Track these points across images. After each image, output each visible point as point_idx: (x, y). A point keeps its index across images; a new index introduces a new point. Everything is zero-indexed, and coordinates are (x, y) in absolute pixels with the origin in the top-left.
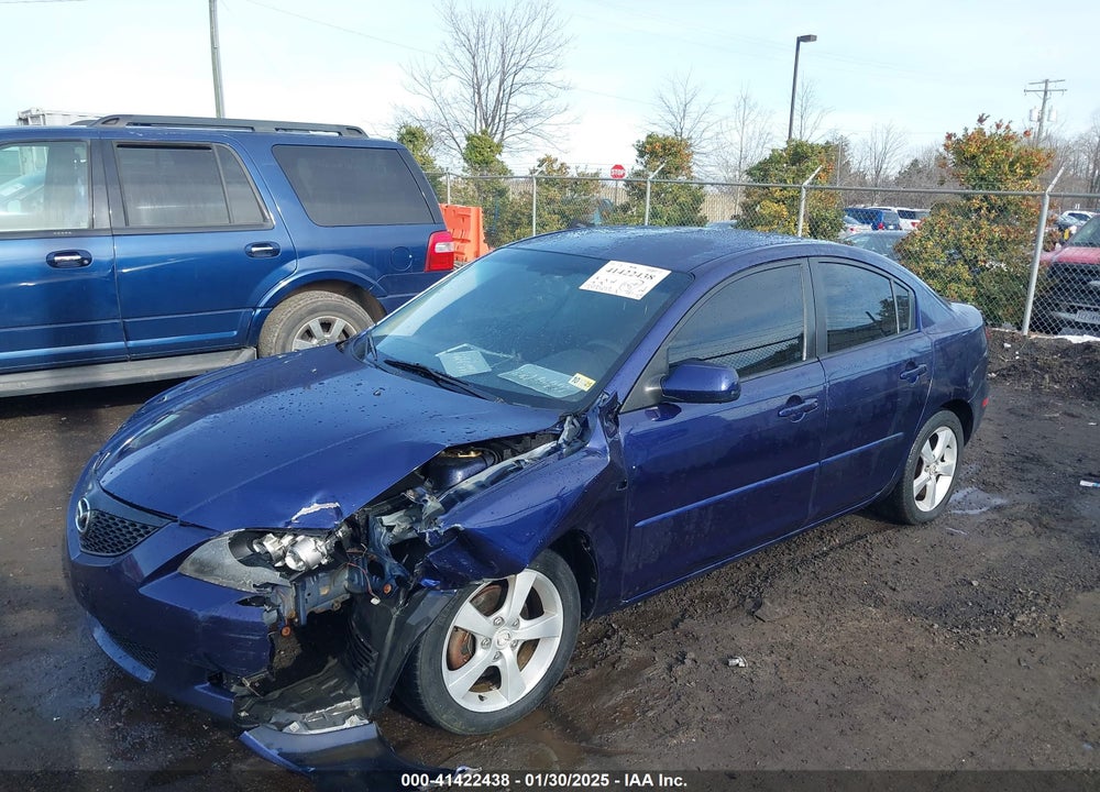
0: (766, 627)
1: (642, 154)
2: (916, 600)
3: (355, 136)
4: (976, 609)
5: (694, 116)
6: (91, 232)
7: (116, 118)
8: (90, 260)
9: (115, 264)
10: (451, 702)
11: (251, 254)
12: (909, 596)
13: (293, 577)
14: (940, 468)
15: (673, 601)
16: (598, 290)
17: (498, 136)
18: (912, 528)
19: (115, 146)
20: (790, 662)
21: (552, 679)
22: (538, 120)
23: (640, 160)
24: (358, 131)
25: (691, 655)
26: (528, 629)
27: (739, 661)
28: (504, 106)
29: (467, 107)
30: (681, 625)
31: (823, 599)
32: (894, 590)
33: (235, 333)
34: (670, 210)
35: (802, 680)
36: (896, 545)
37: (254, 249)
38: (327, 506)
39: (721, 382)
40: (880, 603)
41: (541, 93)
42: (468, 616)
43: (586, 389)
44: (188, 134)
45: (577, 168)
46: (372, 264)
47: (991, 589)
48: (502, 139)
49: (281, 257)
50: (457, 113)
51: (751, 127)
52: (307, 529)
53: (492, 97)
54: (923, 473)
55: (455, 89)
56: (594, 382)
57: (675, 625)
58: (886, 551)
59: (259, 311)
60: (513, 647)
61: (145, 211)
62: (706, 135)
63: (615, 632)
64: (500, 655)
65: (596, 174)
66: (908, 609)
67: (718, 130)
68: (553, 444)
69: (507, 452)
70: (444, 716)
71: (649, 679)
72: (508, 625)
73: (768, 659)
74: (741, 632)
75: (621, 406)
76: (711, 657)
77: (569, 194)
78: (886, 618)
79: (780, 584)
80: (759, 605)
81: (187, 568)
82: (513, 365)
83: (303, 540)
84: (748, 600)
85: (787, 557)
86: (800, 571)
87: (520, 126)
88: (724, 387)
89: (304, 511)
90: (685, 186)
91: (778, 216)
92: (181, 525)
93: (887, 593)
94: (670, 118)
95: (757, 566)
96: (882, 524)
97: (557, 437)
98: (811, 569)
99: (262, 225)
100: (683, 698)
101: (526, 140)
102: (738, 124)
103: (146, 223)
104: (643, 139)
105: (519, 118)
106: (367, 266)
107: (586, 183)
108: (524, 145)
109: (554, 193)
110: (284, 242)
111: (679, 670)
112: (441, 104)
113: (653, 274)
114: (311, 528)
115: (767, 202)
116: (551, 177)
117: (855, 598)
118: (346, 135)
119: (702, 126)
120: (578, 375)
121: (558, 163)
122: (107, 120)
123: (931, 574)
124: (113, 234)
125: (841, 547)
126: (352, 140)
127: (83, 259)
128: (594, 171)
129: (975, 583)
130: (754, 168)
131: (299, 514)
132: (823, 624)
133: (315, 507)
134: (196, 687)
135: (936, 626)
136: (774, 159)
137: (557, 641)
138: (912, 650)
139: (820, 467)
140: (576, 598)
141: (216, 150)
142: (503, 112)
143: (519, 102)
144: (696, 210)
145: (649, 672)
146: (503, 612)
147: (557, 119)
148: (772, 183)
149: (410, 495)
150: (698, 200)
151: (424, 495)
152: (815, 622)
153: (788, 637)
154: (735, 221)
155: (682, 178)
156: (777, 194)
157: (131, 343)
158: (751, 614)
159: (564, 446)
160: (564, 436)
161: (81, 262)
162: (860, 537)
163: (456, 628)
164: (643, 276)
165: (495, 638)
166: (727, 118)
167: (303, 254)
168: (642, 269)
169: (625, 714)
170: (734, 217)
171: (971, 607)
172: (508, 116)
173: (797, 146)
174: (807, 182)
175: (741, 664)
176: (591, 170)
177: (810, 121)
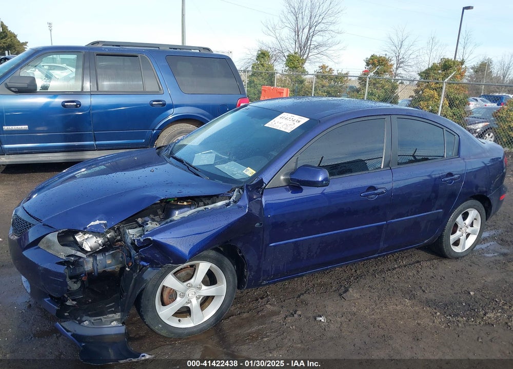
0: (345, 304)
1: (368, 64)
2: (434, 298)
3: (207, 52)
4: (466, 308)
5: (406, 47)
6: (82, 93)
7: (98, 43)
8: (80, 105)
9: (92, 108)
10: (160, 321)
11: (152, 105)
12: (432, 296)
13: (88, 254)
14: (469, 230)
15: (304, 284)
16: (272, 127)
17: (306, 56)
18: (449, 260)
19: (95, 55)
20: (350, 323)
21: (220, 316)
22: (326, 48)
23: (367, 67)
24: (208, 49)
25: (299, 312)
26: (206, 291)
27: (322, 319)
28: (309, 41)
29: (291, 41)
30: (302, 297)
31: (382, 293)
32: (424, 291)
33: (144, 141)
34: (380, 93)
35: (352, 333)
36: (436, 268)
37: (153, 103)
38: (102, 222)
39: (319, 177)
40: (413, 297)
41: (327, 35)
42: (170, 281)
43: (250, 175)
44: (130, 50)
45: (338, 71)
46: (209, 113)
47: (481, 297)
48: (307, 57)
49: (165, 107)
50: (287, 44)
51: (435, 53)
52: (92, 232)
53: (304, 38)
54: (458, 232)
55: (287, 34)
56: (255, 172)
57: (299, 296)
58: (429, 270)
59: (155, 131)
60: (198, 298)
61: (106, 84)
62: (412, 56)
63: (268, 295)
64: (190, 302)
65: (347, 74)
66: (428, 303)
67: (417, 54)
68: (227, 201)
69: (201, 203)
70: (156, 327)
71: (273, 322)
72: (194, 287)
73: (339, 320)
74: (331, 305)
75: (266, 185)
76: (310, 315)
77: (333, 83)
78: (412, 306)
79: (363, 281)
80: (346, 291)
81: (41, 245)
82: (225, 162)
83: (92, 237)
84: (343, 288)
85: (374, 268)
86: (377, 276)
87: (316, 51)
88: (320, 179)
89: (92, 223)
90: (388, 81)
91: (433, 97)
92: (43, 225)
93: (419, 293)
94: (394, 48)
95: (356, 271)
96: (433, 256)
97: (230, 198)
98: (383, 276)
99: (158, 92)
100: (285, 334)
101: (319, 58)
102: (428, 51)
103: (106, 89)
104: (369, 57)
105: (316, 47)
106: (208, 113)
107: (341, 77)
108: (318, 60)
109: (326, 82)
110: (168, 101)
111: (289, 319)
112: (279, 40)
113: (299, 120)
114: (95, 232)
115: (428, 90)
116: (324, 75)
117: (400, 293)
118: (203, 51)
119: (410, 52)
120: (249, 168)
121: (328, 68)
122: (93, 43)
123: (449, 286)
124: (91, 94)
125: (405, 266)
126: (204, 54)
127: (77, 105)
128: (345, 72)
129: (472, 293)
130: (423, 72)
131: (90, 225)
132: (376, 305)
133: (97, 222)
134: (45, 299)
135: (438, 314)
136: (433, 68)
137: (223, 298)
138: (419, 324)
139: (387, 224)
140: (234, 278)
141: (140, 57)
142: (309, 44)
143: (317, 39)
144: (393, 92)
145: (274, 318)
146: (192, 281)
147: (334, 48)
148: (431, 80)
149: (140, 220)
150: (394, 88)
151: (148, 221)
152: (373, 304)
153: (355, 310)
154: (411, 99)
155: (387, 76)
156: (433, 86)
157: (97, 142)
158: (340, 295)
159: (232, 202)
160: (233, 198)
161: (76, 106)
162: (418, 262)
163: (164, 286)
164: (295, 121)
165: (187, 293)
166: (422, 48)
167: (177, 106)
168: (296, 117)
169: (253, 337)
170: (411, 96)
171: (464, 306)
172: (311, 46)
173: (446, 61)
174: (447, 79)
175: (323, 320)
176: (344, 72)
177: (468, 50)
